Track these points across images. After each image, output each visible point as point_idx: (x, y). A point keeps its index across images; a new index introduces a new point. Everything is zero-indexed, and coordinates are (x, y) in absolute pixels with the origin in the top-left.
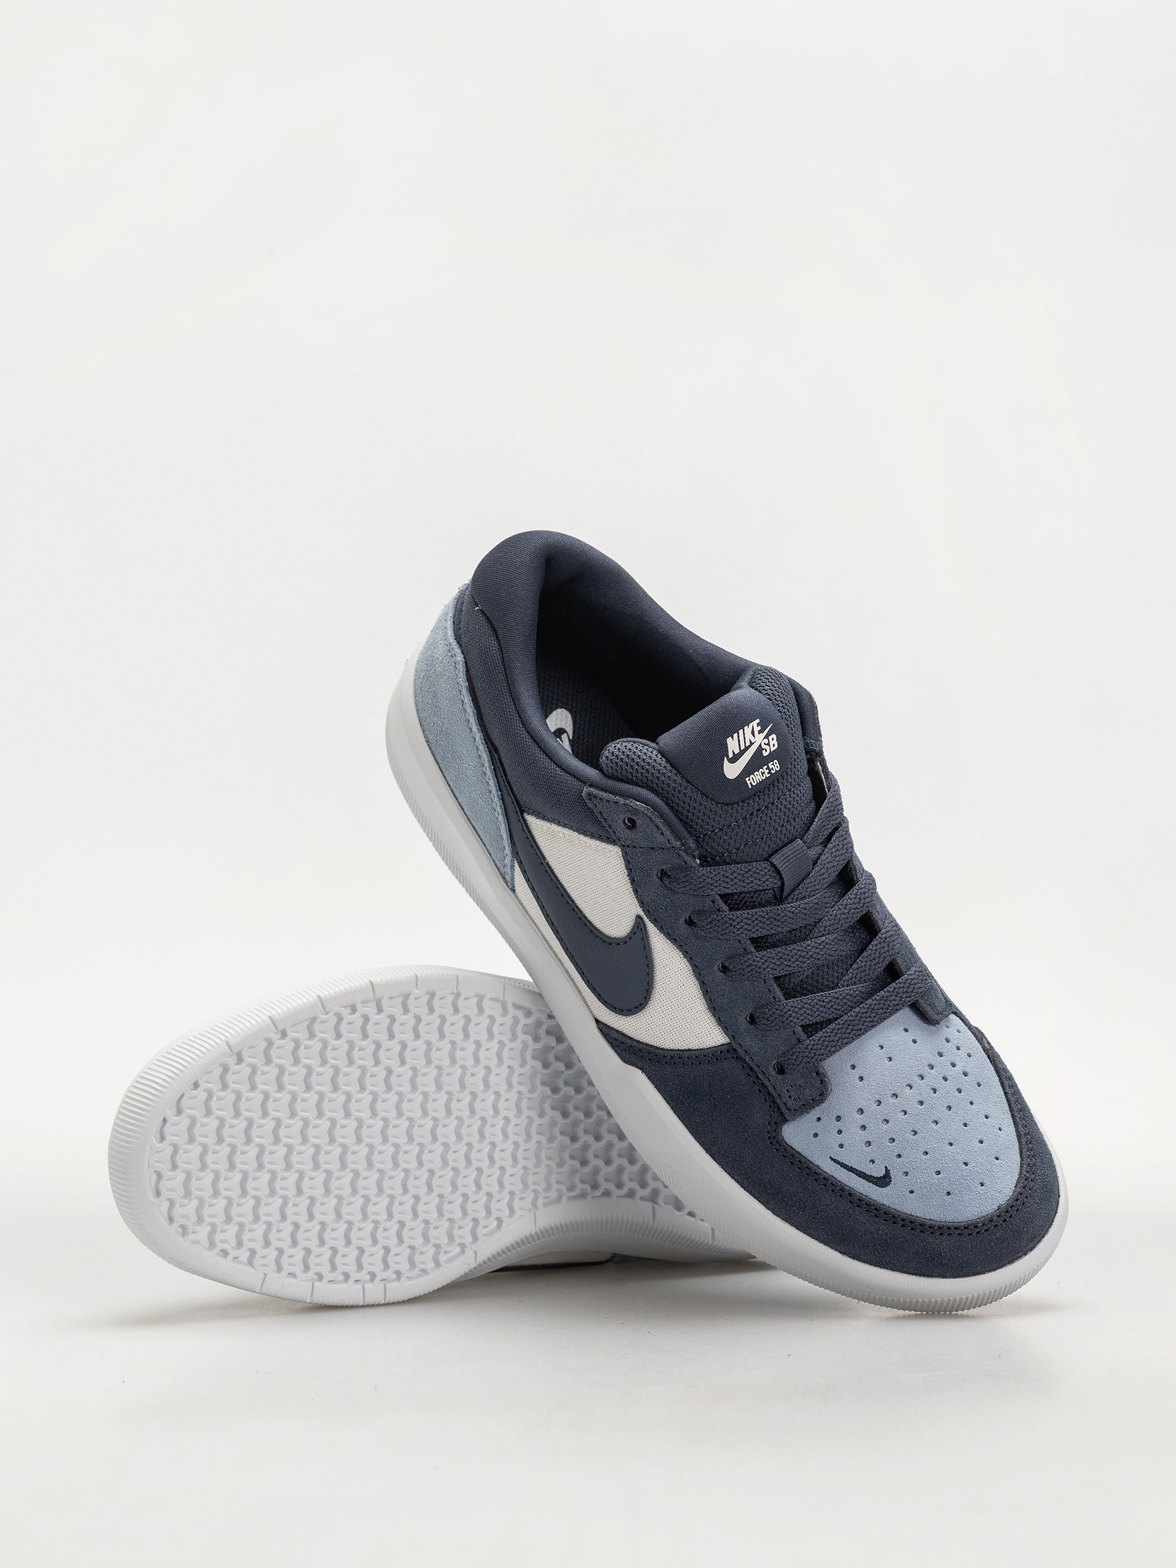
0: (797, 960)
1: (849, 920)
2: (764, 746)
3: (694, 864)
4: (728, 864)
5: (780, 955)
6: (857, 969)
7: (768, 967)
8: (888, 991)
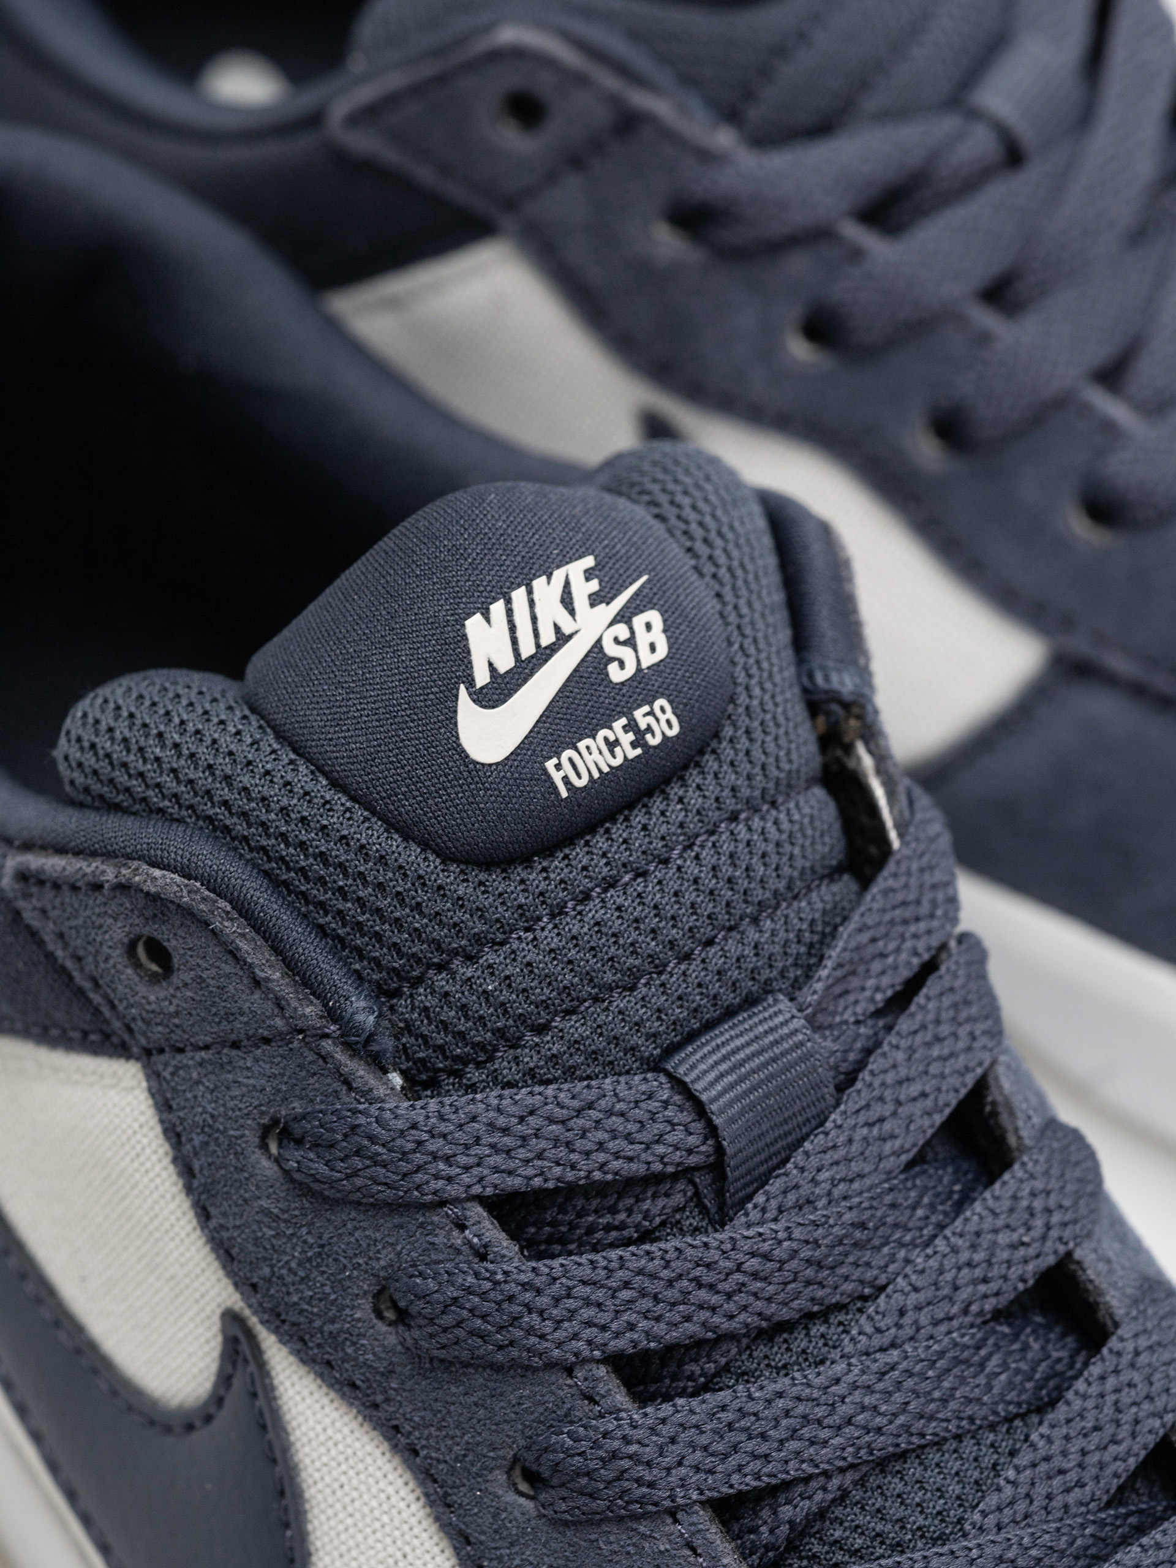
0: (794, 1434)
1: (994, 1286)
2: (611, 649)
3: (381, 1091)
4: (509, 1085)
5: (727, 1416)
6: (1034, 1465)
7: (680, 1464)
8: (1158, 1546)
